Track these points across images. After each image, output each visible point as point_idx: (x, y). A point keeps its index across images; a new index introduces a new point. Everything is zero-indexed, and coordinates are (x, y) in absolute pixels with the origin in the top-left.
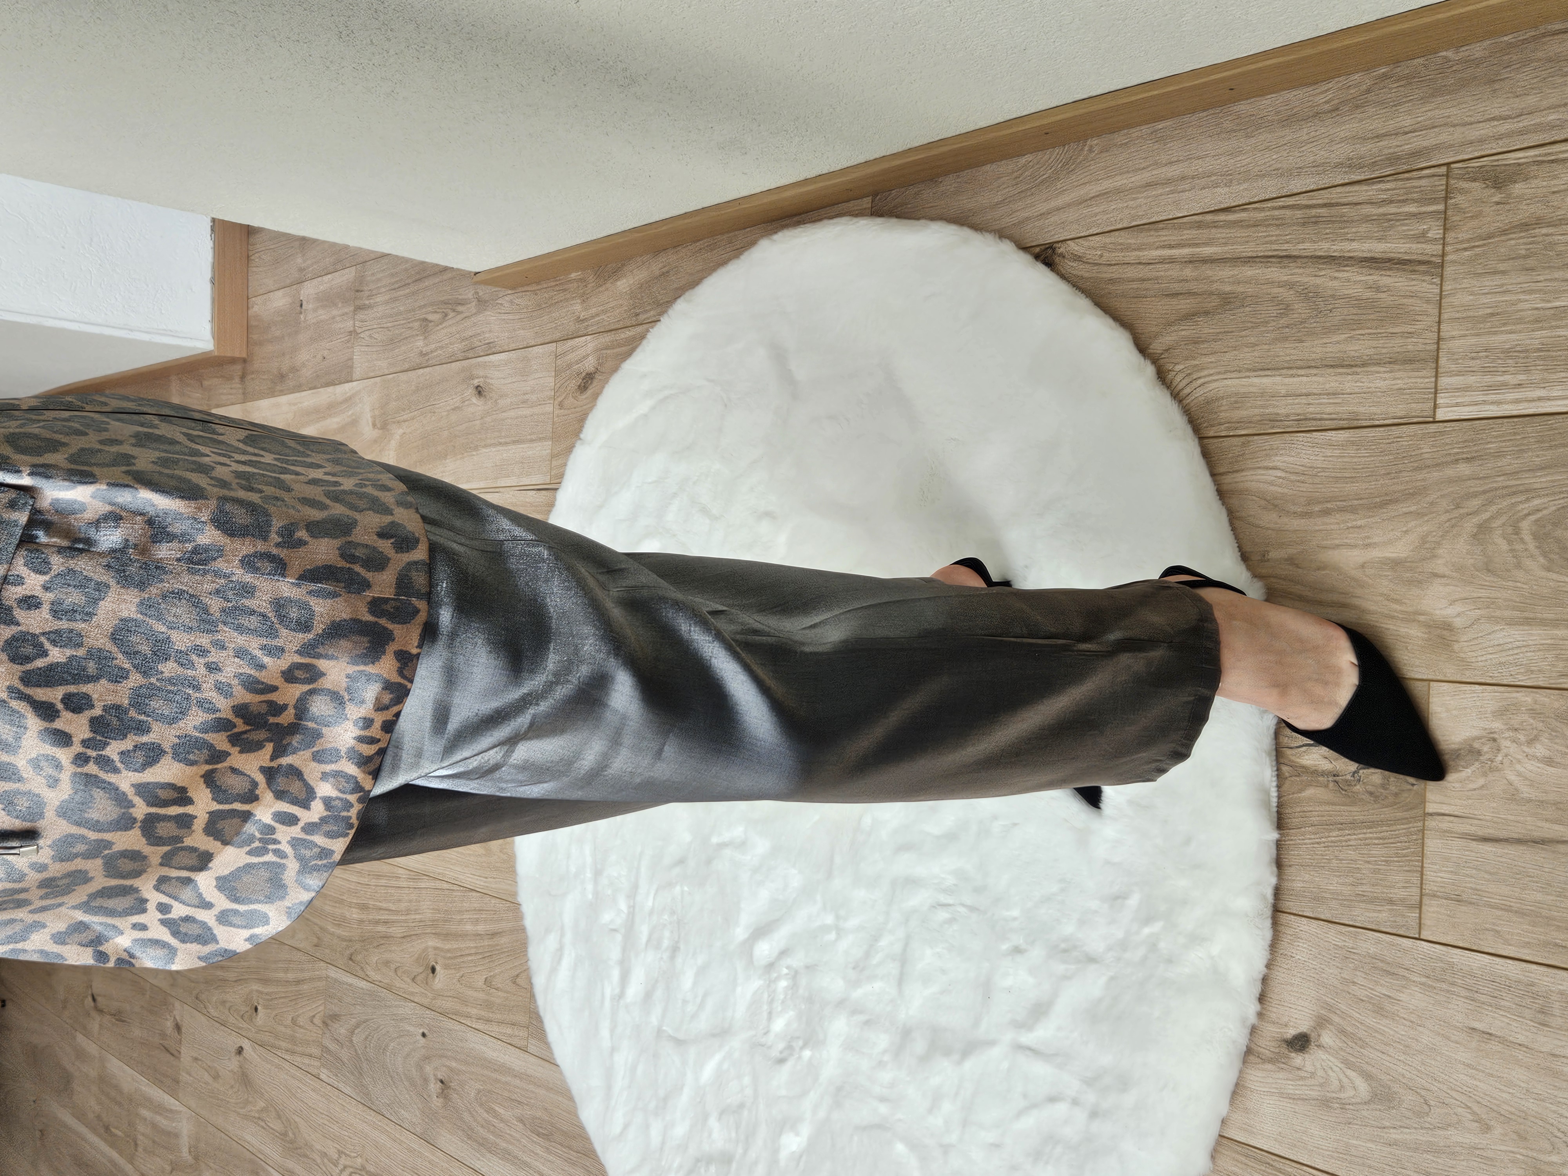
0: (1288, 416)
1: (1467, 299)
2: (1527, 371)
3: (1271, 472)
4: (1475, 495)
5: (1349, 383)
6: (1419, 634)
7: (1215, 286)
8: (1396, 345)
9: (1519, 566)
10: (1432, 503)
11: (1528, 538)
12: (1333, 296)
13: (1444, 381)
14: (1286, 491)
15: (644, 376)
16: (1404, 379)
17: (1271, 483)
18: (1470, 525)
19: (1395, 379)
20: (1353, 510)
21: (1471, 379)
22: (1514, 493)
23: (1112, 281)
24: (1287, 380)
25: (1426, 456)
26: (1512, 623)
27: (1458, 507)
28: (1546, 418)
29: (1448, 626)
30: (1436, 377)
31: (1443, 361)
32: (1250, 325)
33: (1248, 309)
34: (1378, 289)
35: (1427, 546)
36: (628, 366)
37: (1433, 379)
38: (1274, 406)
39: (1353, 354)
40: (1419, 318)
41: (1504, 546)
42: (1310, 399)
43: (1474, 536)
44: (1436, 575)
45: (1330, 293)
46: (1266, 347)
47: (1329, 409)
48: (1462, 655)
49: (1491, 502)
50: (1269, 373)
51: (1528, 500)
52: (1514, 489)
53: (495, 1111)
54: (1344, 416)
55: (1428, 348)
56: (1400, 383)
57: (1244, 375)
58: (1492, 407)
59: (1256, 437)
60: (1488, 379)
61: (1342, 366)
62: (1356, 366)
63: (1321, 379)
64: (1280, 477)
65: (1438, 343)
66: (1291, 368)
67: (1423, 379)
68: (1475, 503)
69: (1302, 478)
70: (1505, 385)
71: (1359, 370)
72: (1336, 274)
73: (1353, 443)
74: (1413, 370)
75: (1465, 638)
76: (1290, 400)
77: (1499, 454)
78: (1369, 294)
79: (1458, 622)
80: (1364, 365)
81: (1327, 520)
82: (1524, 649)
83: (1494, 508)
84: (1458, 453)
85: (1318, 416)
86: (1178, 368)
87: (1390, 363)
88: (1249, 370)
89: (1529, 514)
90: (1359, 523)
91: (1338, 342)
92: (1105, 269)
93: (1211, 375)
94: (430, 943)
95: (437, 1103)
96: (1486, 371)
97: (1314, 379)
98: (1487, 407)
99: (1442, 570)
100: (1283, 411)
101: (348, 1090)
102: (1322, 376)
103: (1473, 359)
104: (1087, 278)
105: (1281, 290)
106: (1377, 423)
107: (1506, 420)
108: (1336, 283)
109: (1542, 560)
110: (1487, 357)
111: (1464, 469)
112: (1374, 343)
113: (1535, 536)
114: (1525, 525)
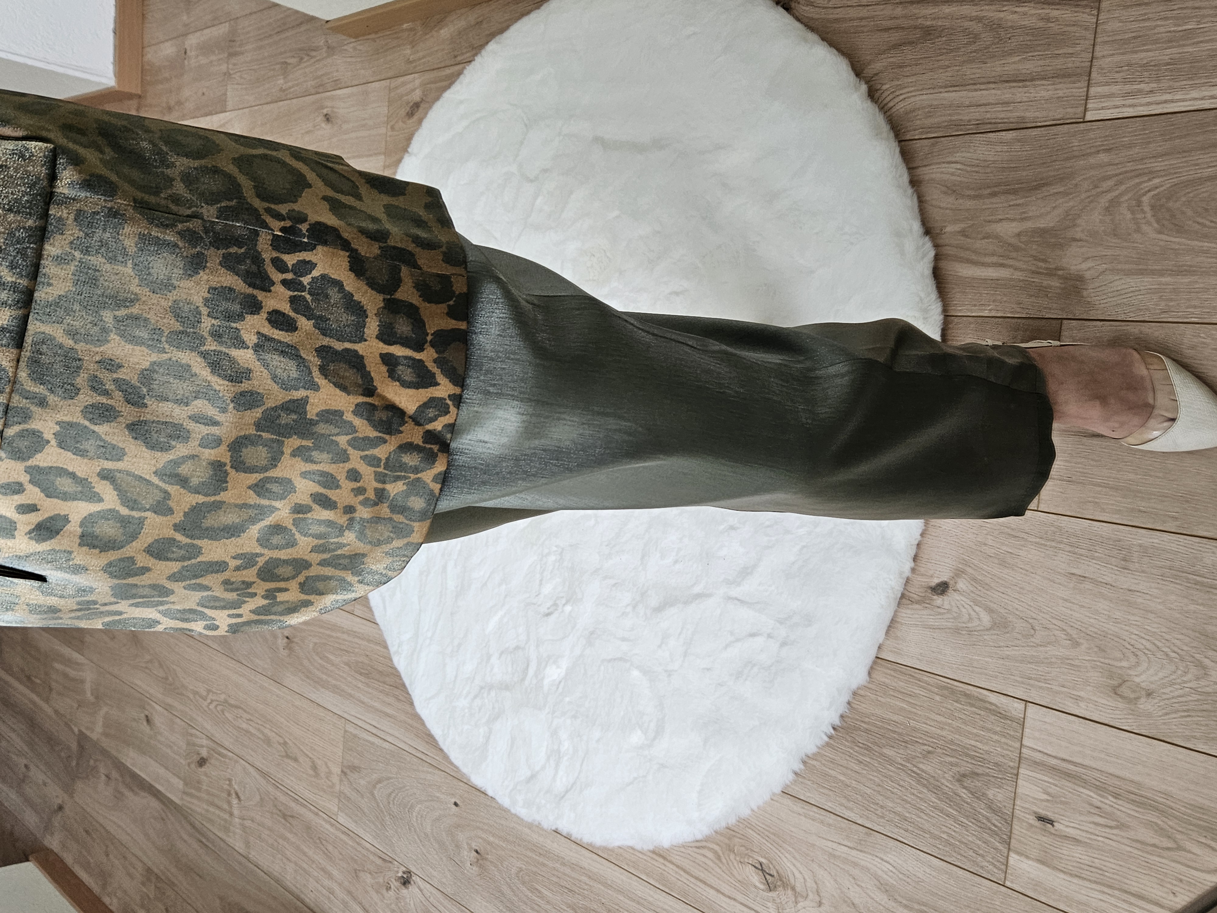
0: (969, 121)
1: (1116, 25)
2: (1158, 80)
3: (953, 165)
4: (1109, 178)
5: (1020, 94)
6: (1058, 285)
7: (920, 21)
8: (1058, 64)
9: (1138, 230)
10: (1076, 185)
11: (1147, 209)
12: (1011, 27)
13: (1093, 91)
14: (963, 179)
15: (461, 102)
16: (1064, 89)
17: (952, 174)
18: (1104, 201)
19: (1056, 90)
20: (1015, 192)
21: (1114, 89)
22: (1140, 175)
23: (837, 20)
24: (971, 94)
25: (1075, 148)
26: (1129, 273)
27: (1096, 187)
28: (1169, 116)
29: (1080, 278)
30: (1088, 86)
31: (1094, 75)
32: (945, 51)
33: (944, 39)
34: (1048, 20)
35: (1070, 217)
36: (447, 95)
37: (1085, 89)
38: (959, 114)
39: (1024, 71)
40: (1078, 42)
41: (1129, 216)
42: (988, 108)
43: (1107, 209)
44: (1074, 240)
45: (1010, 24)
46: (957, 68)
47: (1002, 115)
48: (1089, 299)
49: (1121, 183)
50: (955, 89)
51: (1150, 180)
52: (1141, 172)
53: (328, 658)
54: (1014, 120)
55: (1083, 64)
56: (1061, 93)
57: (936, 91)
58: (1128, 109)
59: (942, 139)
60: (1128, 88)
61: (1015, 81)
62: (1026, 80)
63: (999, 92)
64: (959, 169)
65: (1092, 61)
66: (975, 84)
67: (1077, 89)
68: (1110, 183)
69: (977, 169)
70: (1140, 91)
71: (1028, 83)
72: (1018, 9)
73: (1019, 141)
74: (1070, 83)
75: (1092, 286)
76: (972, 109)
77: (1130, 146)
78: (1041, 24)
79: (1088, 275)
80: (1032, 80)
81: (994, 200)
82: (1137, 293)
83: (1123, 187)
84: (1100, 146)
85: (993, 121)
86: (884, 87)
87: (1053, 77)
88: (941, 87)
89: (1149, 191)
90: (1019, 202)
91: (1014, 63)
92: (832, 11)
93: (911, 92)
96: (1125, 81)
97: (993, 91)
98: (1125, 110)
99: (1078, 236)
100: (966, 118)
102: (998, 89)
103: (1117, 72)
104: (817, 19)
105: (971, 23)
106: (1040, 124)
107: (1138, 119)
108: (1015, 16)
109: (1156, 225)
110: (1128, 70)
111: (1103, 157)
112: (1041, 63)
113: (1153, 207)
114: (1145, 199)
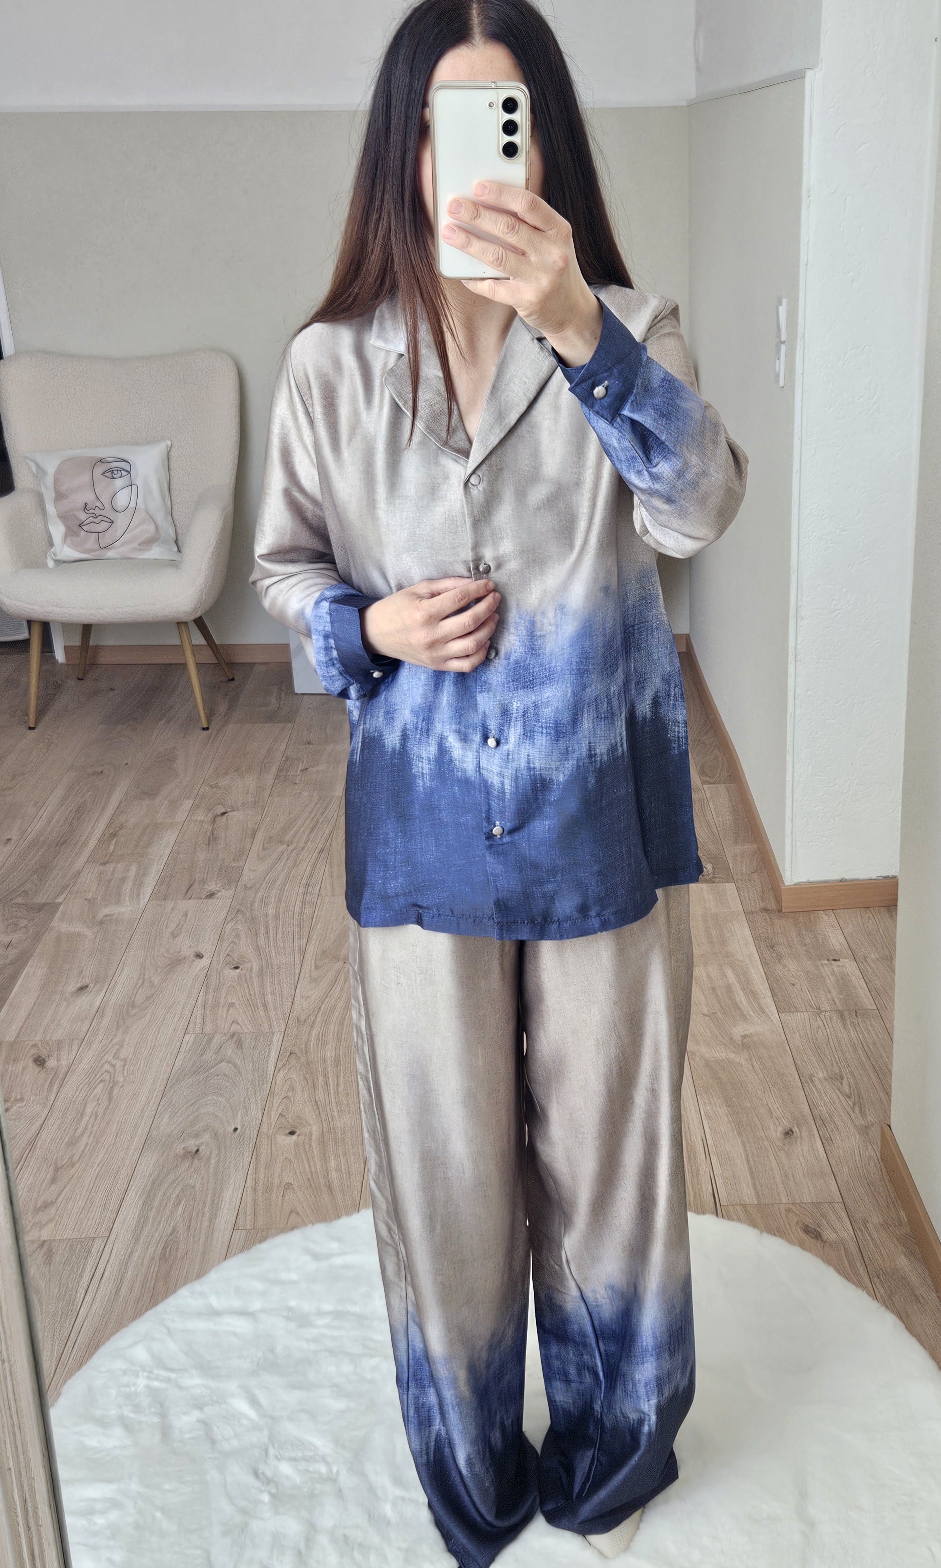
53: (179, 1204)
94: (314, 1128)
95: (179, 1148)
101: (178, 1063)
